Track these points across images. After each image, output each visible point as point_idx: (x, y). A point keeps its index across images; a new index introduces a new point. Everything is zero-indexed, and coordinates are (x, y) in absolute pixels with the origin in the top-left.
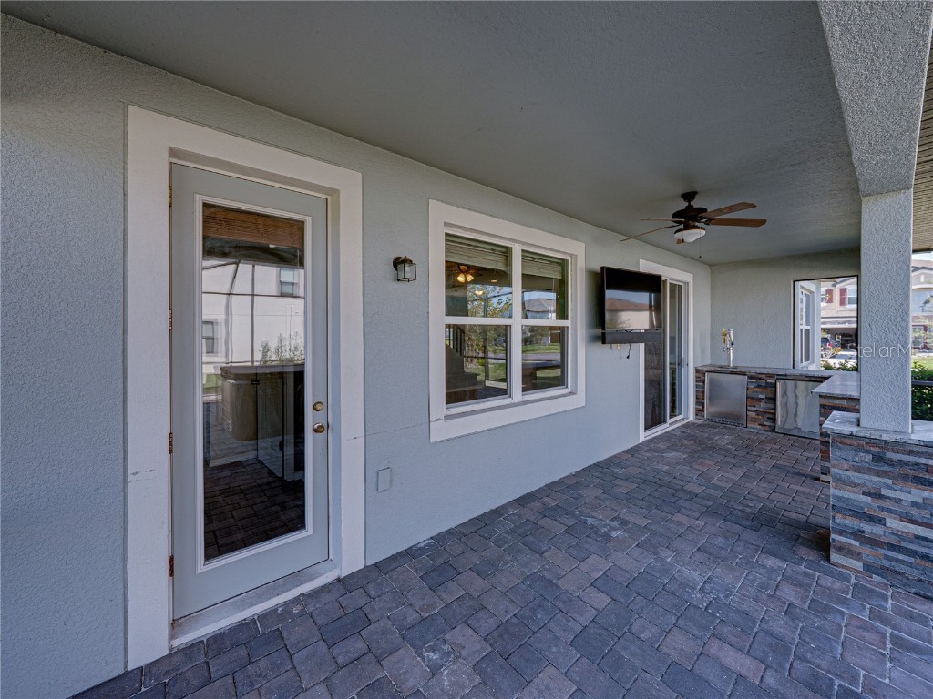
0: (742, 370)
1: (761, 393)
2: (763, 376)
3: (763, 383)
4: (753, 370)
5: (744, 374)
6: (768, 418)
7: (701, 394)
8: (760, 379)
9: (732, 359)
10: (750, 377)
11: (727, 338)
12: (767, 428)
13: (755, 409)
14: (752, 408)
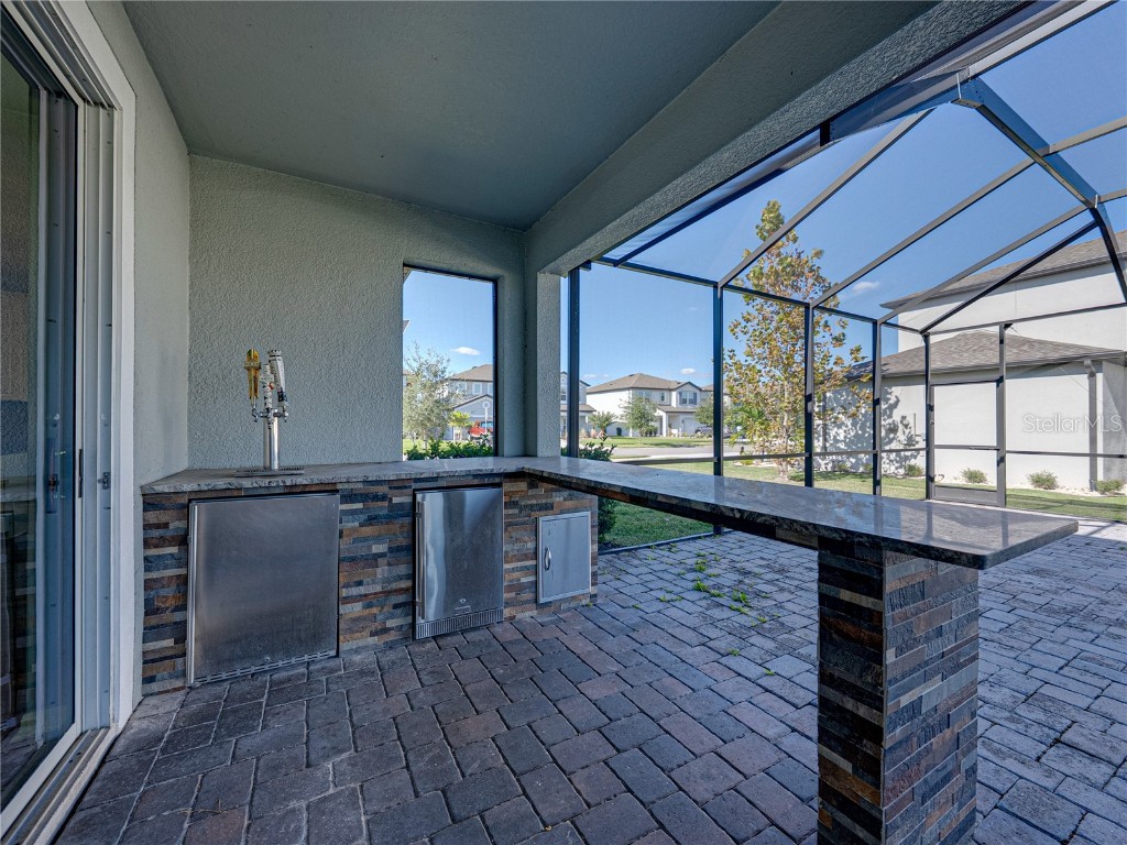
0: (326, 477)
1: (378, 539)
2: (383, 489)
3: (381, 508)
4: (358, 474)
5: (330, 489)
6: (396, 606)
7: (169, 591)
8: (376, 498)
9: (279, 445)
10: (349, 497)
11: (265, 377)
12: (392, 636)
13: (362, 590)
14: (355, 591)
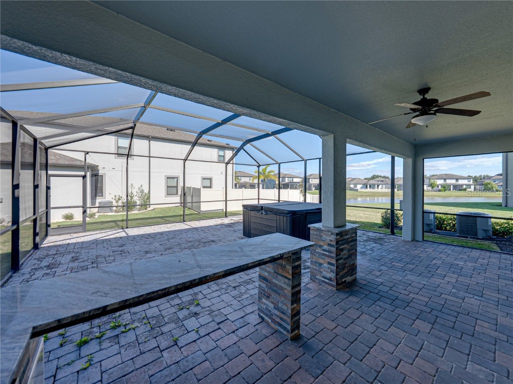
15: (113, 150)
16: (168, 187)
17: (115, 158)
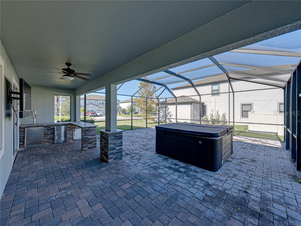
0: (42, 125)
1: (49, 132)
2: (50, 126)
4: (46, 124)
5: (43, 126)
6: (52, 140)
7: (22, 137)
8: (49, 127)
9: (35, 121)
10: (45, 127)
11: (33, 113)
12: (51, 143)
14: (46, 138)
15: (210, 92)
16: (242, 111)
17: (211, 96)
